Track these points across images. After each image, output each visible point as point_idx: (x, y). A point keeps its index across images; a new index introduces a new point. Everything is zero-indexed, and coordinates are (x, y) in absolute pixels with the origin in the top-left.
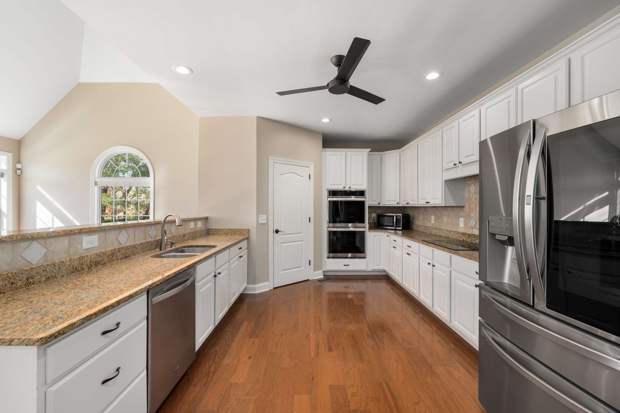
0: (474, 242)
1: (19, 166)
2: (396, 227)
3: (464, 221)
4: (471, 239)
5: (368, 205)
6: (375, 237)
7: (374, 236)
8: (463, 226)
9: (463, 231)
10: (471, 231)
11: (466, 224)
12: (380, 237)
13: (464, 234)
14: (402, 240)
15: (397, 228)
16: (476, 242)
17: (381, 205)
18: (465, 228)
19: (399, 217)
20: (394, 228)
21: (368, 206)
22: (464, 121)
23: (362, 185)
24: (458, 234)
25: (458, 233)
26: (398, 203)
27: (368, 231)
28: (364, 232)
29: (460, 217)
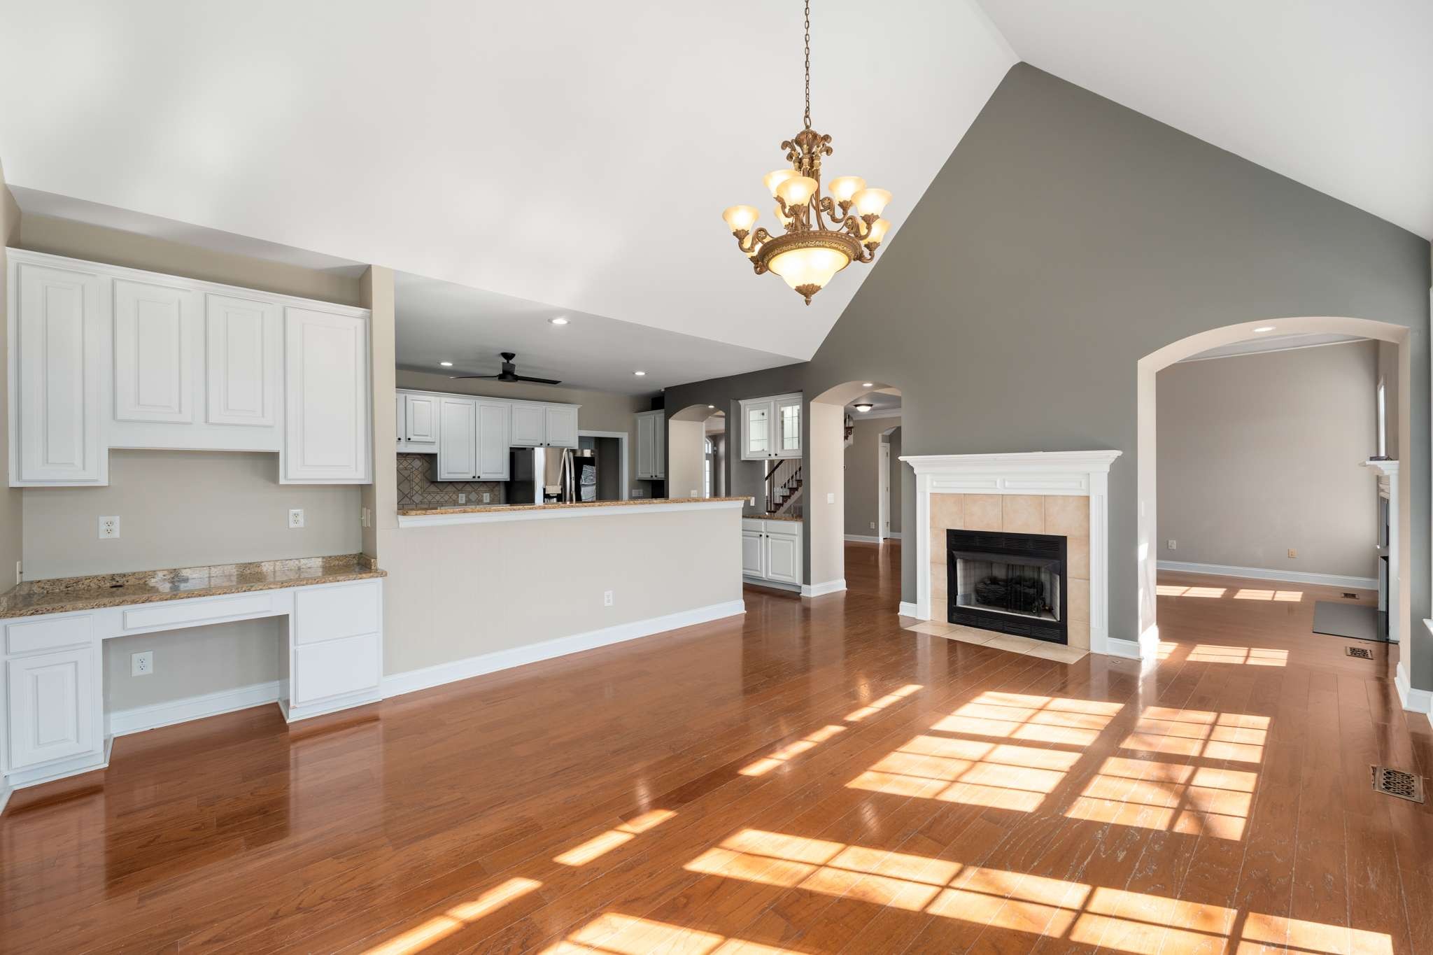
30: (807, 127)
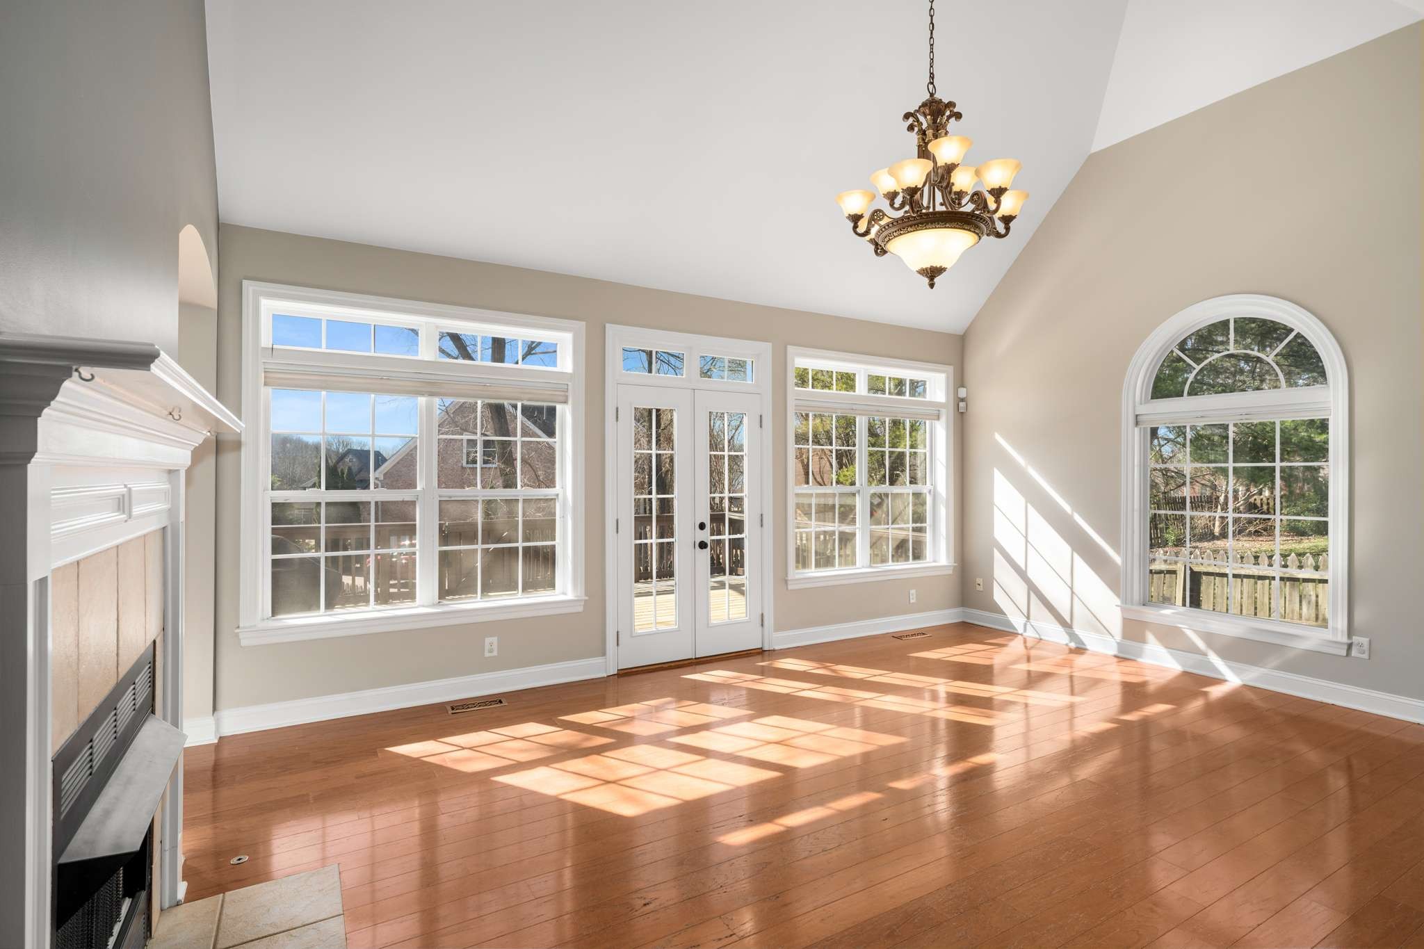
1: (962, 393)
30: (932, 95)
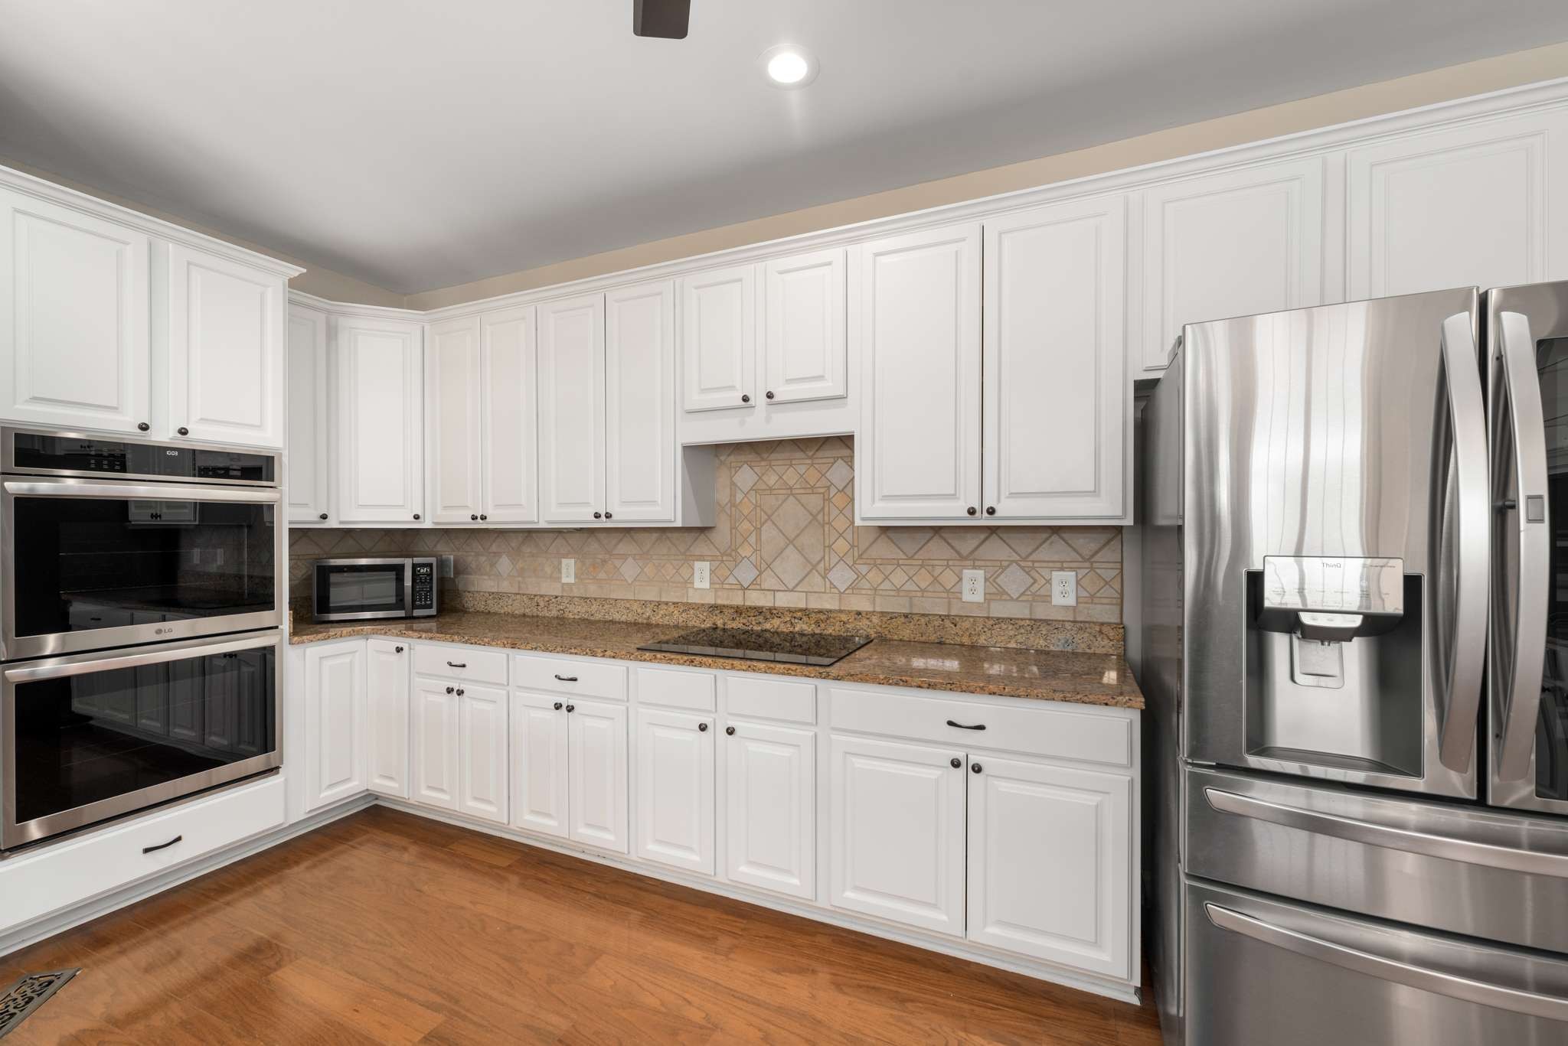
0: (757, 628)
2: (414, 607)
3: (712, 572)
4: (745, 621)
5: (290, 523)
6: (327, 663)
7: (321, 658)
8: (706, 585)
9: (710, 600)
10: (741, 598)
11: (718, 581)
12: (347, 659)
13: (715, 608)
14: (508, 655)
15: (417, 613)
16: (764, 628)
17: (332, 523)
18: (716, 590)
19: (423, 570)
20: (401, 613)
21: (290, 529)
22: (781, 273)
23: (259, 427)
24: (692, 611)
25: (689, 607)
26: (417, 517)
27: (291, 643)
28: (271, 650)
29: (697, 560)
